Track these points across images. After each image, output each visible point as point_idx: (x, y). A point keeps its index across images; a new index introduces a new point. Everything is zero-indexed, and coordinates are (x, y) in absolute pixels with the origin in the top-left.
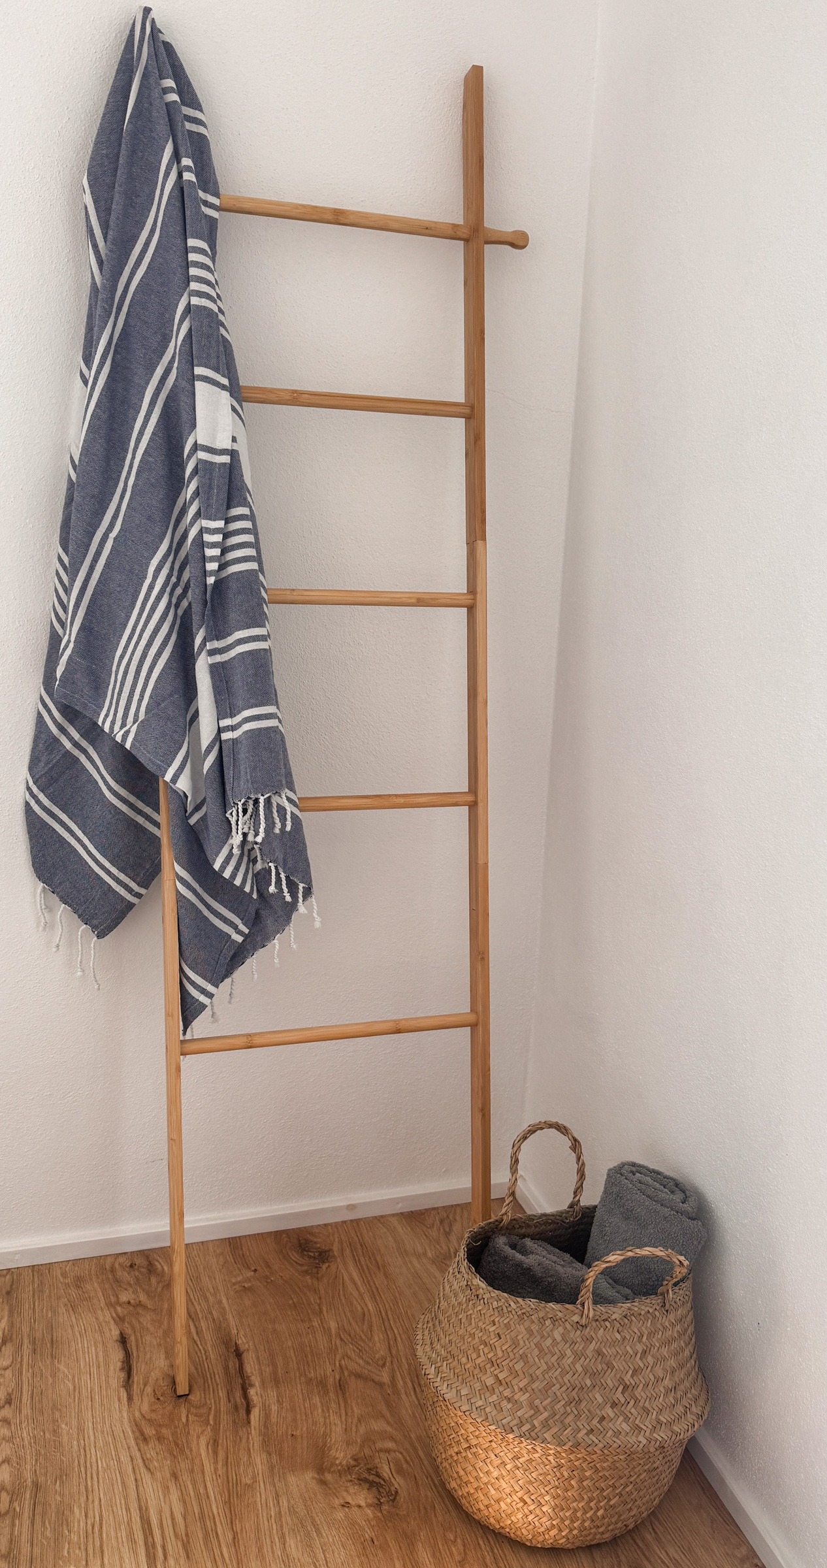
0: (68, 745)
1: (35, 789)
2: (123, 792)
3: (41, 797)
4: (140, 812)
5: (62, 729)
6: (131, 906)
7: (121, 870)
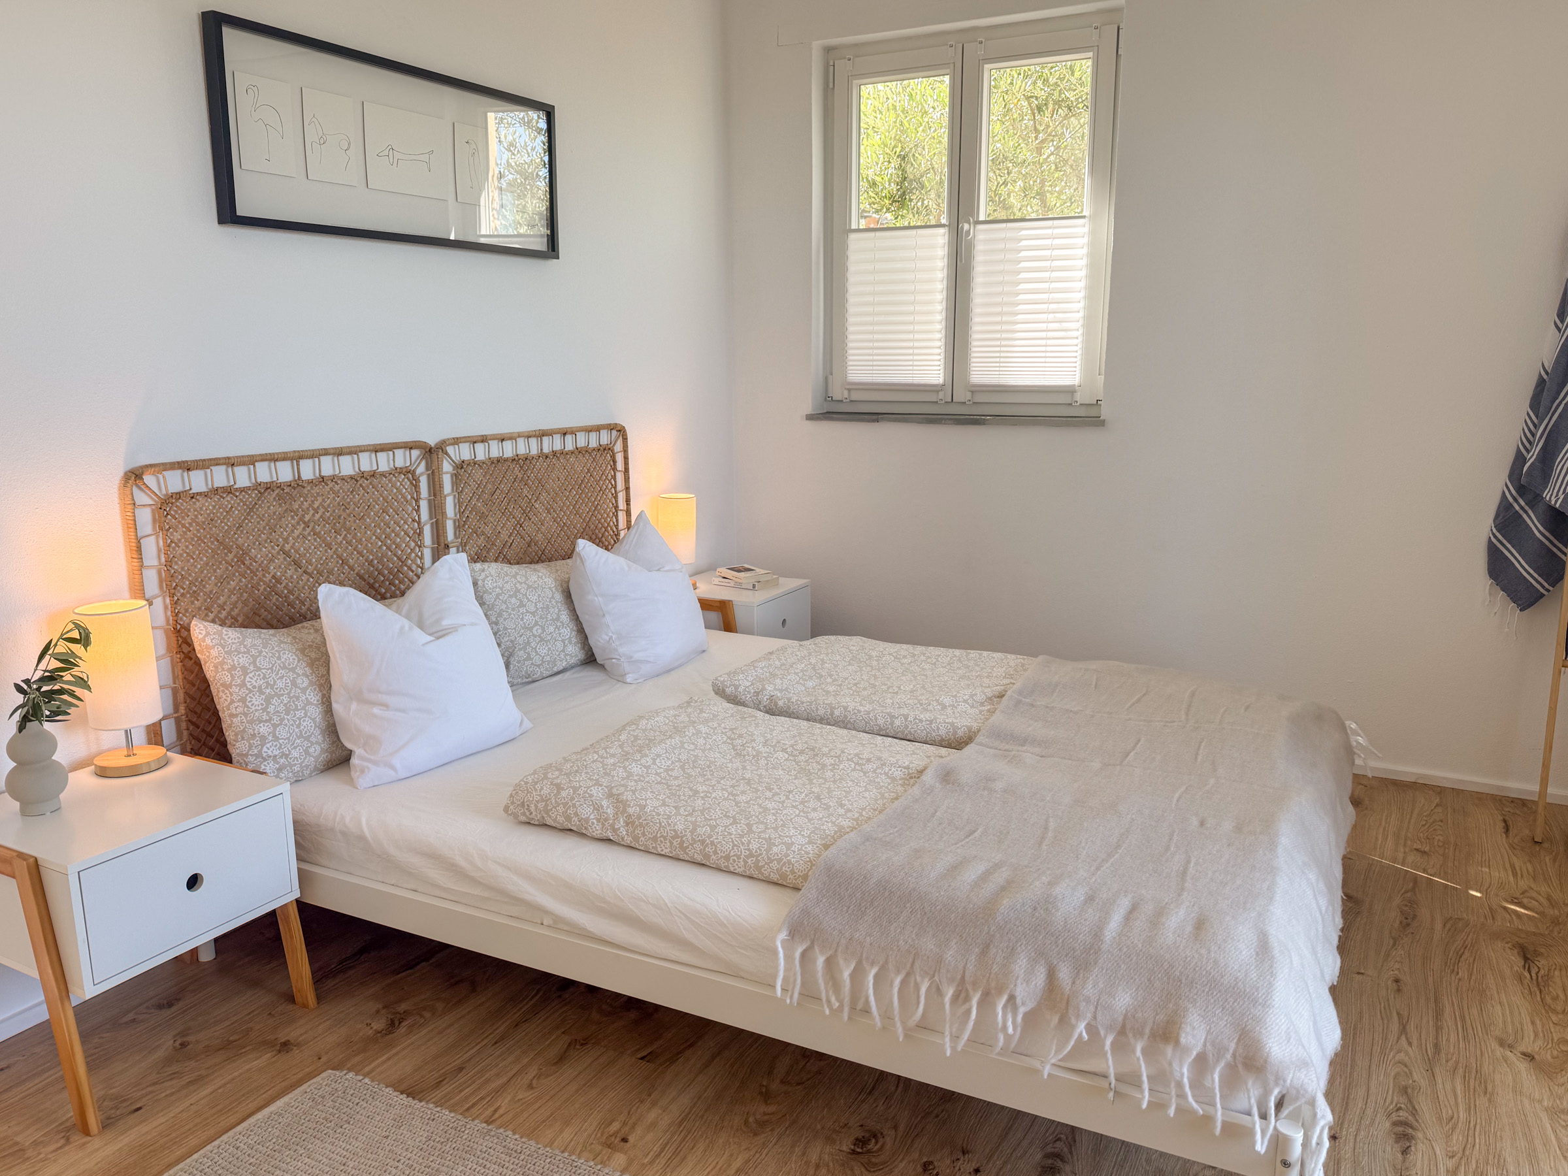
0: (1517, 508)
1: (1494, 530)
2: (1547, 534)
3: (1498, 534)
4: (1555, 546)
5: (1515, 500)
6: (1542, 595)
7: (1539, 575)
